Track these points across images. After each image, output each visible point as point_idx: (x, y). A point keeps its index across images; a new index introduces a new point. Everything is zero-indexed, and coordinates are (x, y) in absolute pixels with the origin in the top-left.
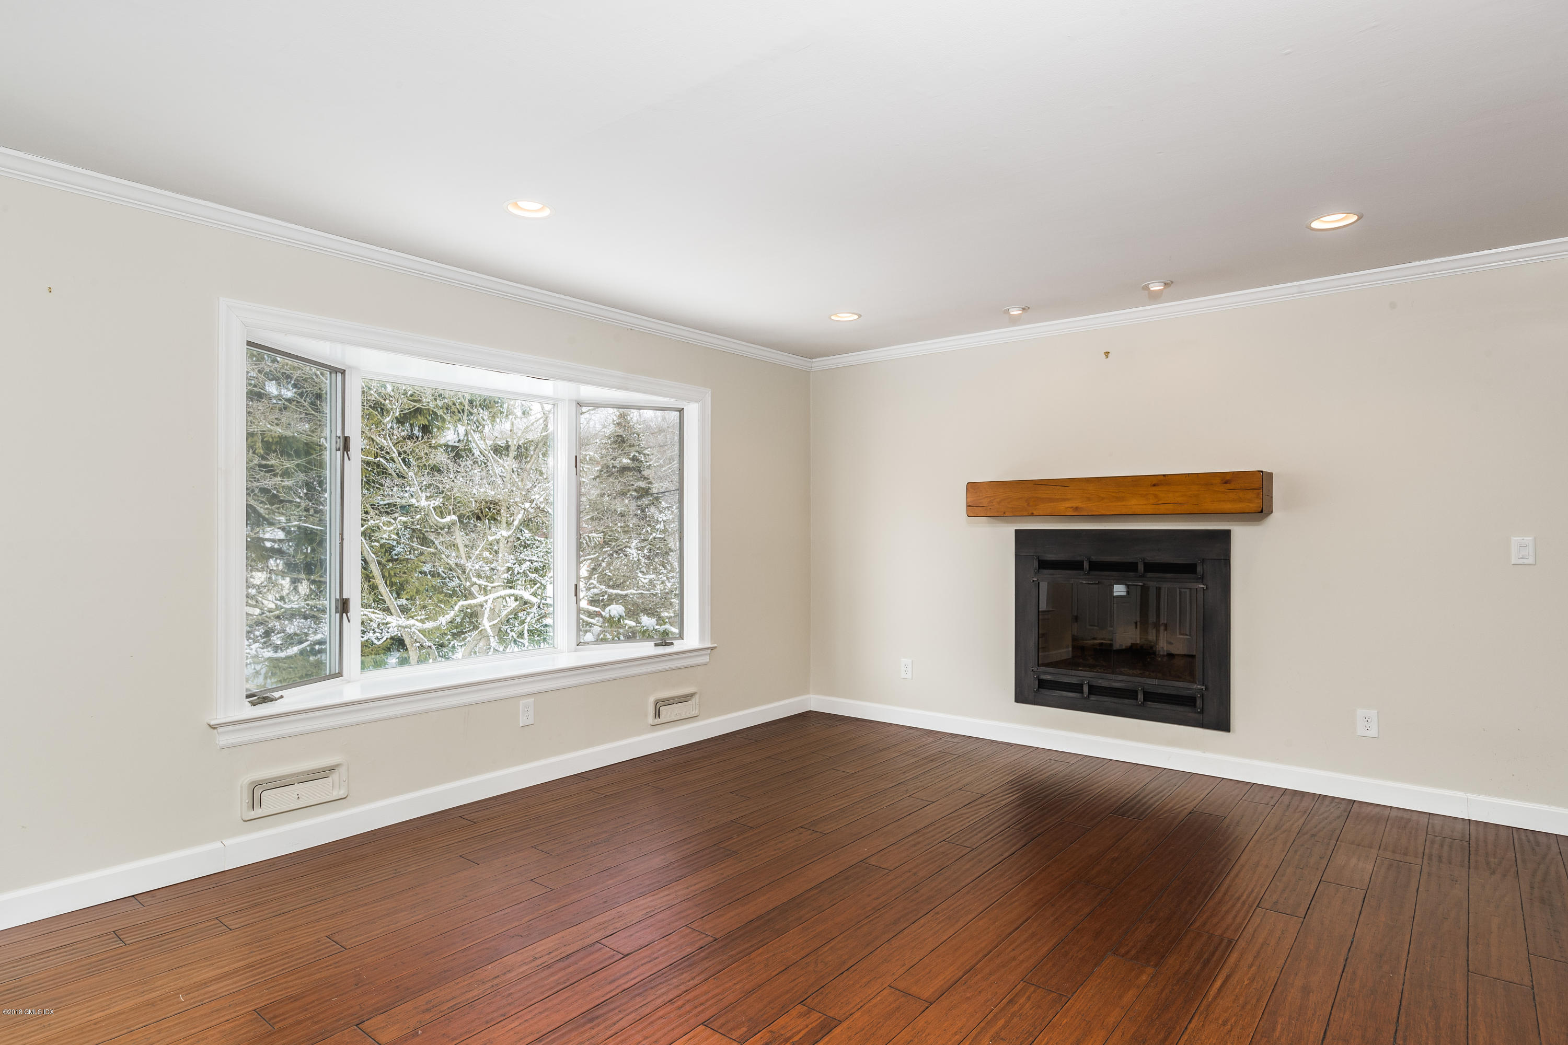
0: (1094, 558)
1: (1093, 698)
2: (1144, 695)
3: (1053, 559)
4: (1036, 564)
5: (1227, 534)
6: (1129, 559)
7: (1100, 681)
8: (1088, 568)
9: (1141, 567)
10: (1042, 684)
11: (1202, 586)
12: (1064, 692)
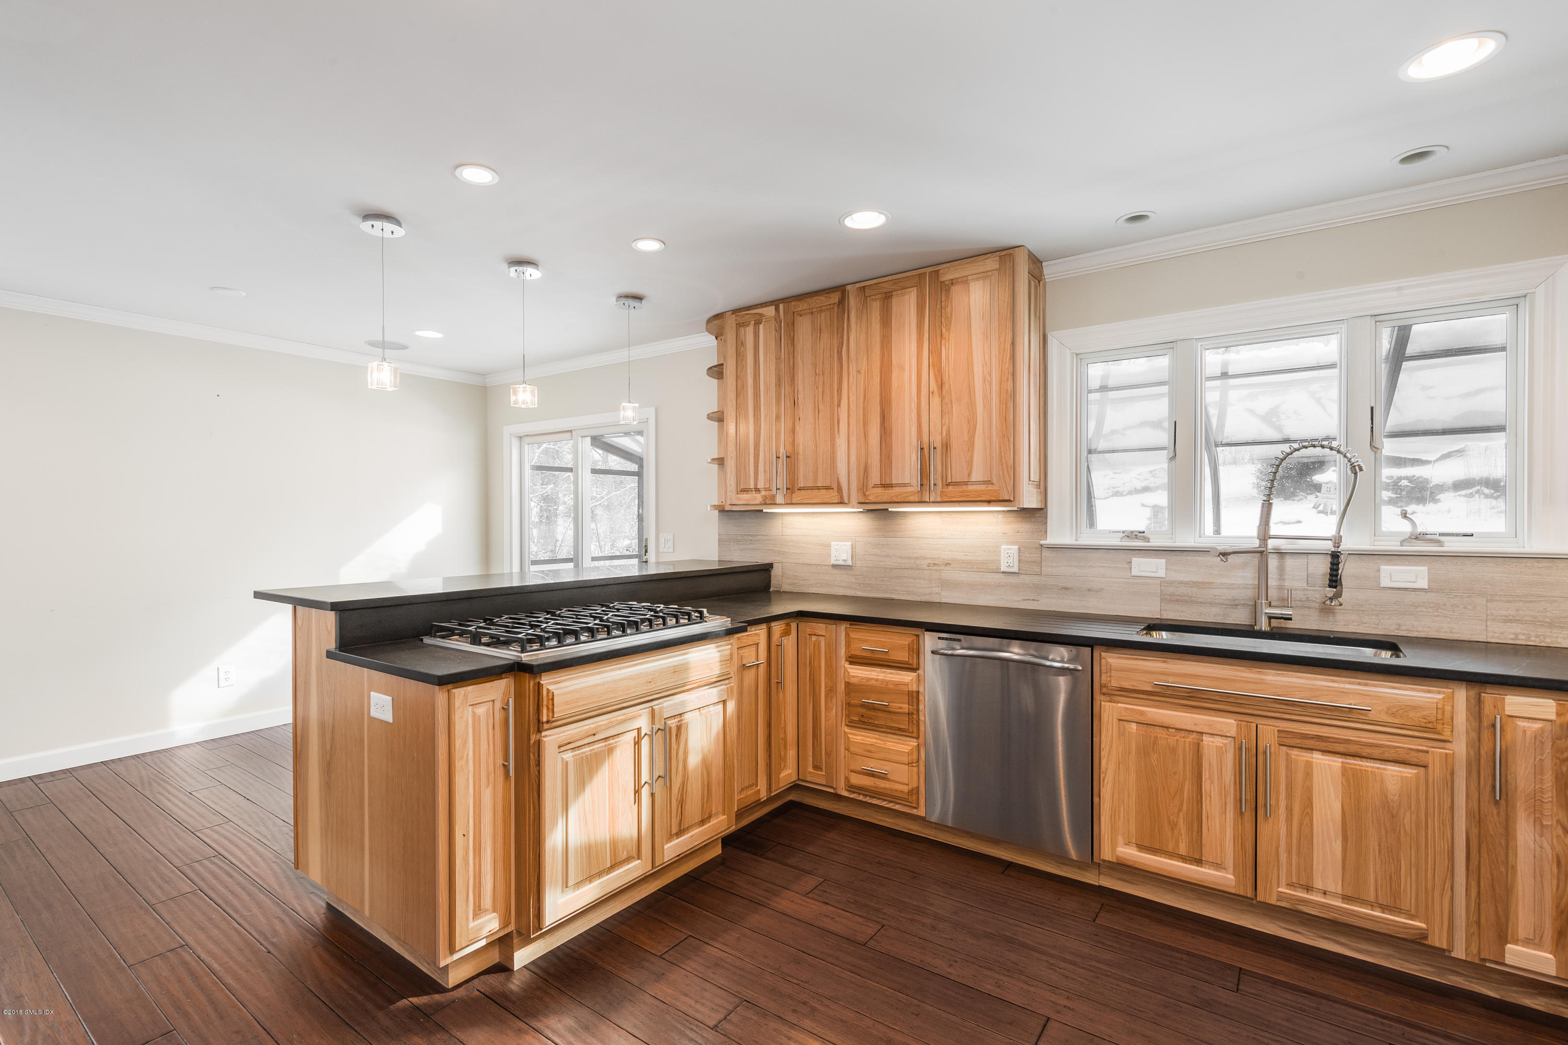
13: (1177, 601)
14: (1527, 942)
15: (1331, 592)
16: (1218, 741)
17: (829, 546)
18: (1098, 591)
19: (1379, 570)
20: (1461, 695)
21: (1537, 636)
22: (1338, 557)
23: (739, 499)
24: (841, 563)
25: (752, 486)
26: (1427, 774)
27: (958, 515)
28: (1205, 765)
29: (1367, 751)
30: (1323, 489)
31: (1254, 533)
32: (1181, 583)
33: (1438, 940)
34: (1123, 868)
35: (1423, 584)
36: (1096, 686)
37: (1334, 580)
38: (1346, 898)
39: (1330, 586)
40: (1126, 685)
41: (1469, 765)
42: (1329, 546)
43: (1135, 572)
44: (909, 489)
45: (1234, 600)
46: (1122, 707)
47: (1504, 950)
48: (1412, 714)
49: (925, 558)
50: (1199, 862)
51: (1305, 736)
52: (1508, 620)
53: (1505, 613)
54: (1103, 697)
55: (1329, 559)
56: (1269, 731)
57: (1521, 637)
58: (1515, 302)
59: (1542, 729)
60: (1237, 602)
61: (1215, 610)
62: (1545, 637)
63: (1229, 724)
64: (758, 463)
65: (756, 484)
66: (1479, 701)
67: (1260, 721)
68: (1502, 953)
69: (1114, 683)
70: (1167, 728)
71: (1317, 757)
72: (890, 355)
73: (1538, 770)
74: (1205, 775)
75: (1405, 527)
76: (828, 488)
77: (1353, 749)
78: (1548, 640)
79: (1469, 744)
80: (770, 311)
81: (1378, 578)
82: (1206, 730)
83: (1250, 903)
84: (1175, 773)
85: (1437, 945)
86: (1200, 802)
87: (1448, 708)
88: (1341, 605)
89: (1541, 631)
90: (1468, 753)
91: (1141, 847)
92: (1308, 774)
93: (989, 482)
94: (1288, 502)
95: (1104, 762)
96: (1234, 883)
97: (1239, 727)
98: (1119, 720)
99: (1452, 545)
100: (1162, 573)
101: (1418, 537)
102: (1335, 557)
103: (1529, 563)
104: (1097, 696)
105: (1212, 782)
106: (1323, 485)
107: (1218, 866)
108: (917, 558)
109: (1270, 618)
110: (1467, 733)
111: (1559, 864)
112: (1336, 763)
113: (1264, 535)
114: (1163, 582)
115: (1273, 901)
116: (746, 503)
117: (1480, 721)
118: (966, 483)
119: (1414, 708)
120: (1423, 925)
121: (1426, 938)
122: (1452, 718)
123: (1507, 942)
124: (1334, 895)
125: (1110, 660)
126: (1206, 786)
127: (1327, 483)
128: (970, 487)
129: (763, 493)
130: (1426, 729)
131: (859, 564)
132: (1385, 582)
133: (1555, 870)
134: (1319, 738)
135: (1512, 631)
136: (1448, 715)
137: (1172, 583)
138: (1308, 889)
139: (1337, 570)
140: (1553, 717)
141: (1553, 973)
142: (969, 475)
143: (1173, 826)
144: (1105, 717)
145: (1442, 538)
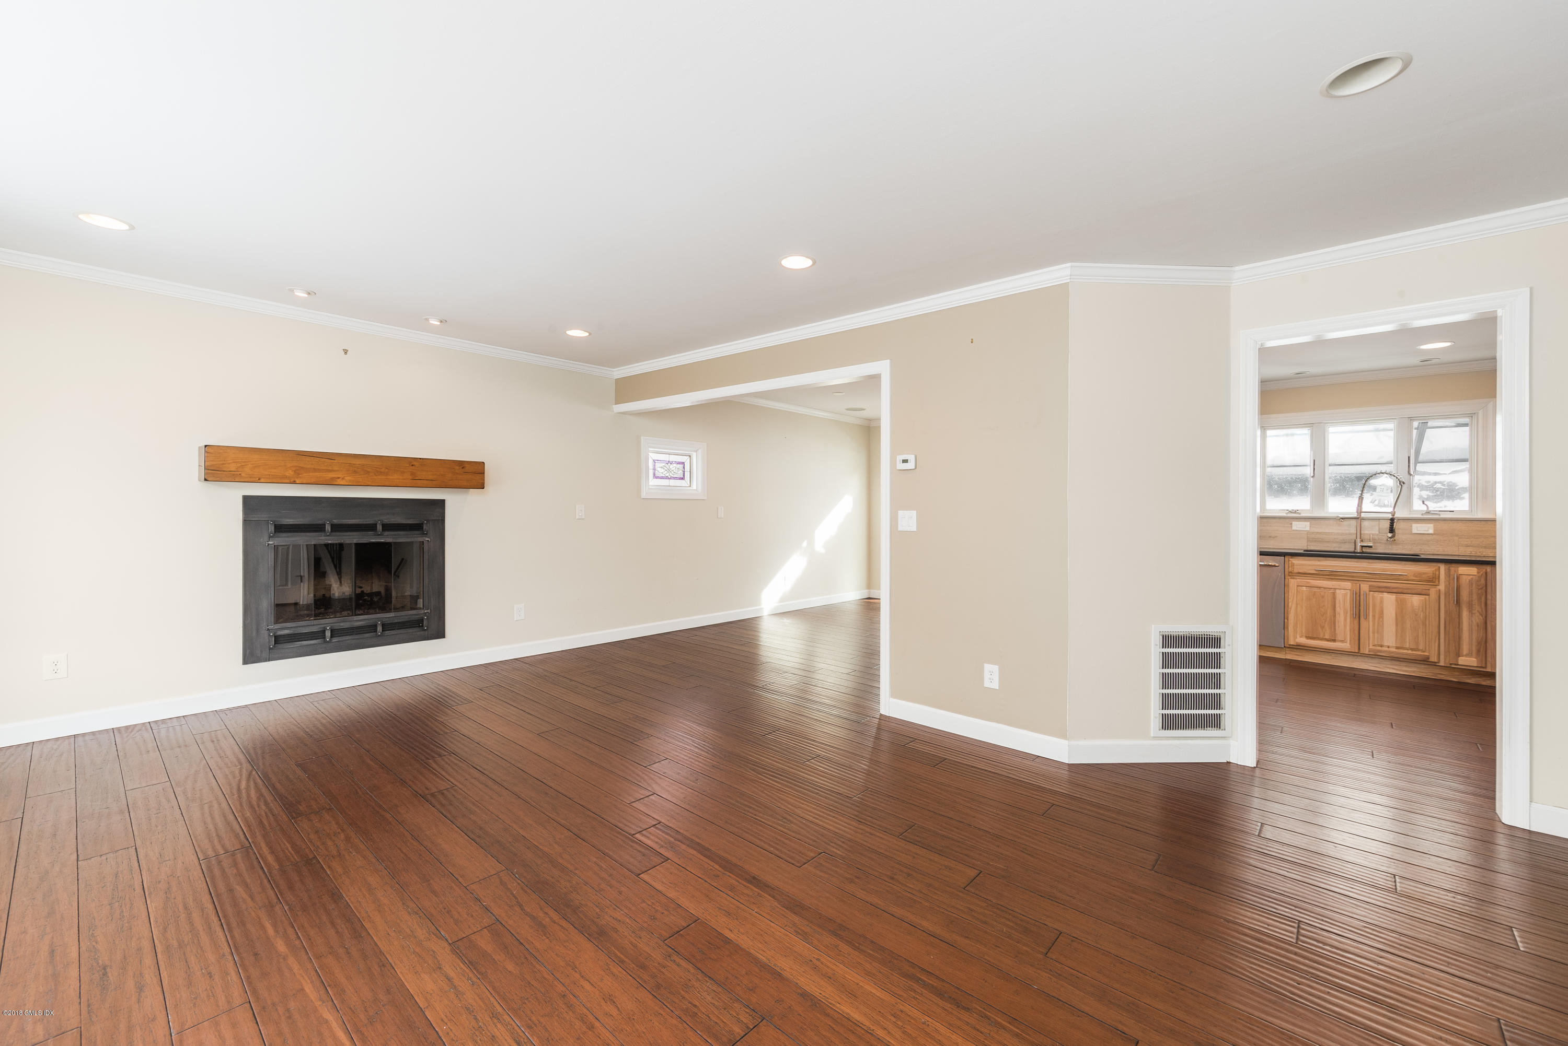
0: (335, 521)
1: (335, 640)
2: (382, 626)
3: (291, 523)
4: (272, 528)
5: (442, 502)
6: (369, 521)
7: (342, 624)
8: (330, 530)
9: (379, 528)
10: (278, 640)
11: (428, 539)
12: (305, 642)
13: (1316, 541)
14: (1467, 655)
15: (1390, 535)
16: (1343, 592)
18: (1274, 537)
19: (1411, 526)
20: (1443, 567)
21: (1480, 552)
22: (1394, 520)
26: (1429, 598)
28: (1337, 601)
29: (1405, 591)
30: (1378, 490)
31: (1355, 510)
32: (1318, 532)
33: (1433, 659)
34: (1299, 648)
35: (1431, 531)
36: (1287, 573)
37: (1392, 530)
38: (1397, 648)
39: (1390, 532)
40: (1301, 571)
41: (1445, 594)
42: (1390, 516)
43: (1294, 528)
45: (1344, 540)
46: (1300, 580)
47: (1458, 659)
48: (1423, 576)
50: (1334, 641)
51: (1380, 587)
52: (1467, 546)
53: (1467, 543)
54: (1289, 577)
55: (1389, 521)
56: (1365, 587)
57: (1473, 553)
58: (1471, 415)
59: (1472, 579)
60: (1346, 541)
61: (1334, 545)
62: (1483, 552)
63: (1348, 585)
66: (1449, 570)
67: (1360, 582)
68: (1457, 660)
69: (1296, 571)
70: (1320, 588)
71: (1385, 595)
73: (1471, 593)
74: (1337, 605)
75: (1424, 508)
77: (1400, 591)
78: (1484, 553)
79: (1446, 586)
81: (1411, 530)
82: (1337, 587)
83: (1357, 654)
84: (1324, 606)
85: (1433, 661)
86: (1335, 616)
87: (1437, 573)
88: (1395, 540)
89: (1481, 550)
90: (1445, 590)
91: (1307, 638)
92: (1382, 602)
94: (1349, 498)
95: (1290, 604)
96: (1349, 647)
97: (1352, 586)
98: (1298, 586)
99: (1444, 516)
100: (1308, 529)
101: (1428, 512)
102: (1392, 520)
103: (1476, 522)
104: (1287, 577)
105: (1340, 608)
106: (1378, 487)
107: (1342, 641)
109: (1362, 547)
110: (1445, 582)
111: (1478, 626)
112: (1393, 597)
113: (1360, 511)
114: (1308, 532)
115: (1367, 652)
117: (1450, 577)
119: (1424, 573)
120: (1428, 654)
121: (1429, 659)
122: (1439, 577)
123: (1459, 656)
124: (1392, 647)
125: (1294, 562)
126: (1338, 609)
127: (1381, 486)
130: (1429, 581)
132: (1415, 531)
133: (1476, 628)
134: (1386, 587)
135: (1469, 550)
136: (1437, 576)
137: (1313, 533)
138: (1381, 646)
139: (1393, 528)
140: (1476, 574)
141: (1476, 665)
143: (1323, 627)
144: (1291, 585)
145: (1440, 513)
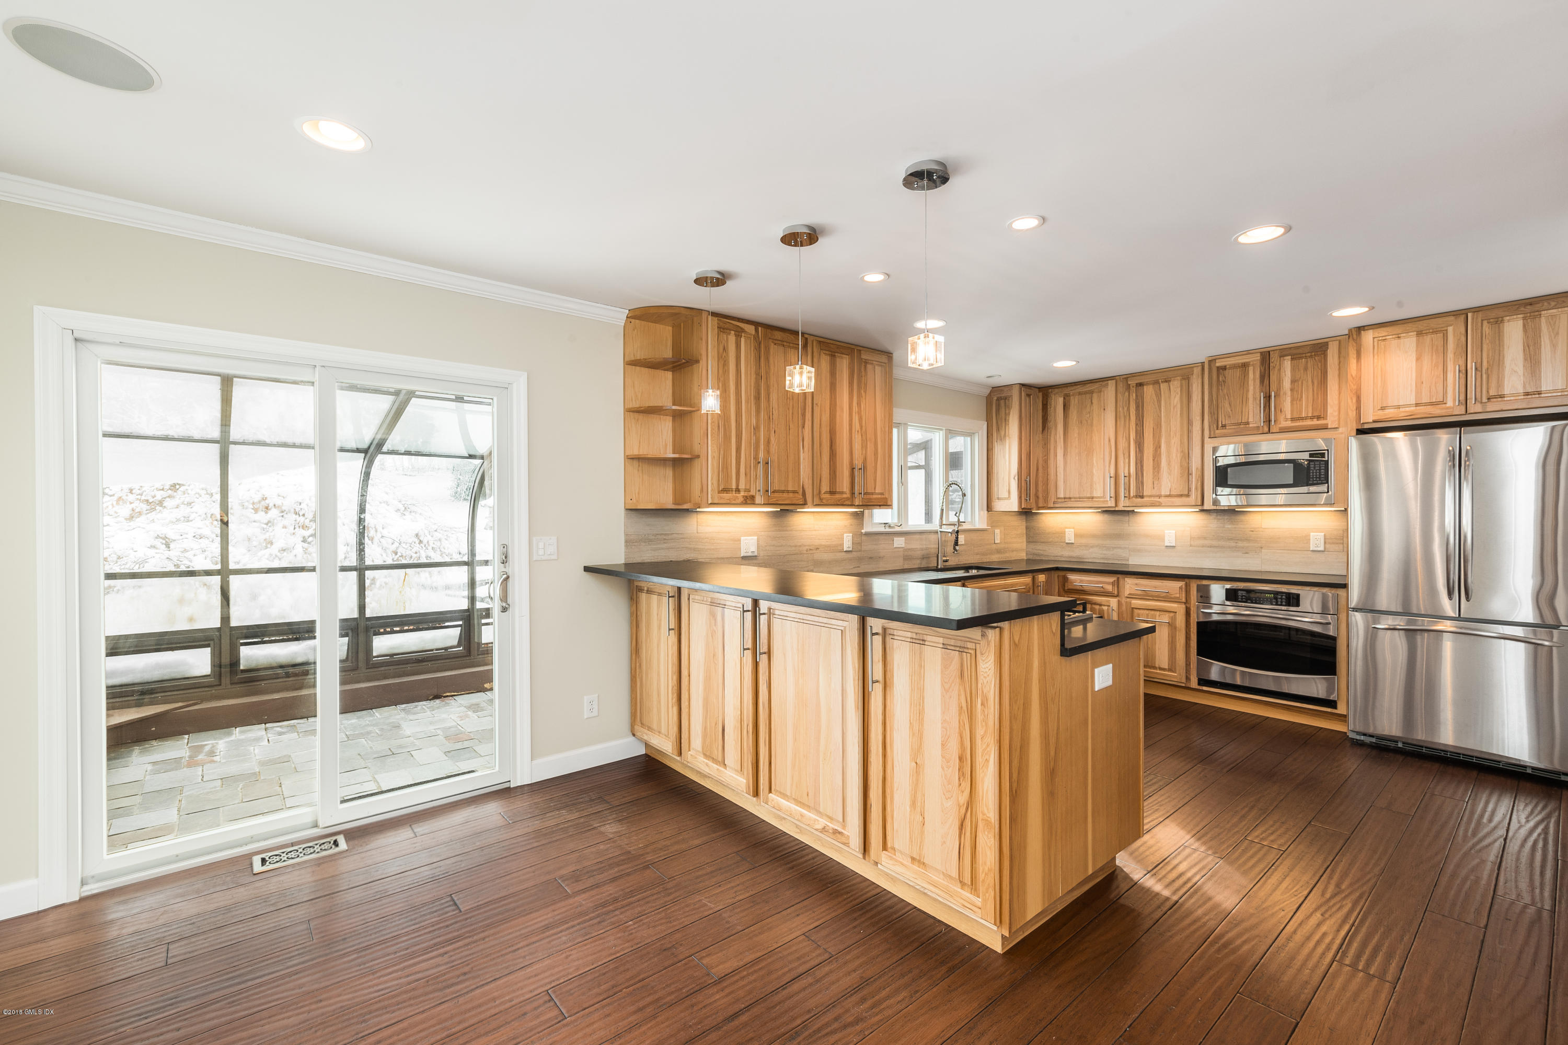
17: (740, 540)
18: (883, 558)
23: (721, 498)
24: (750, 554)
25: (734, 487)
27: (823, 514)
35: (963, 542)
43: (895, 545)
44: (845, 496)
49: (805, 546)
64: (739, 465)
65: (738, 485)
72: (835, 398)
76: (794, 492)
80: (750, 329)
93: (882, 494)
100: (903, 545)
108: (800, 546)
114: (904, 550)
116: (728, 502)
118: (872, 494)
128: (875, 496)
129: (742, 493)
131: (762, 554)
142: (875, 488)
